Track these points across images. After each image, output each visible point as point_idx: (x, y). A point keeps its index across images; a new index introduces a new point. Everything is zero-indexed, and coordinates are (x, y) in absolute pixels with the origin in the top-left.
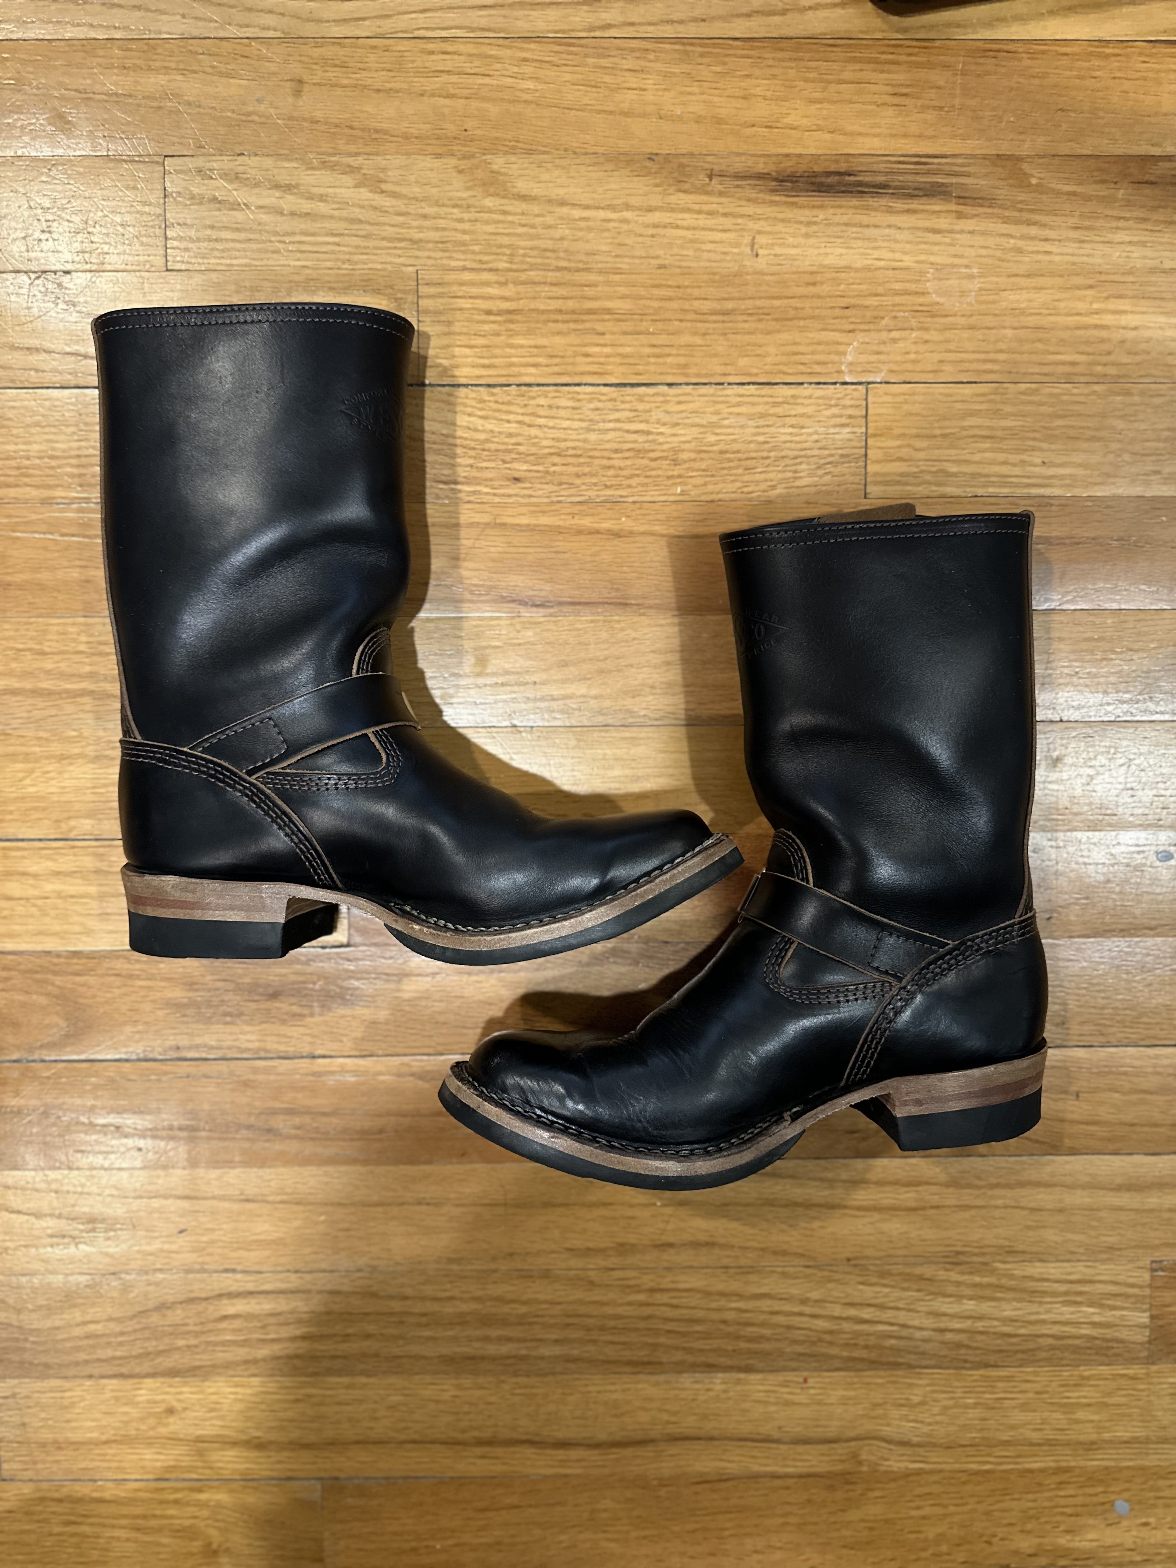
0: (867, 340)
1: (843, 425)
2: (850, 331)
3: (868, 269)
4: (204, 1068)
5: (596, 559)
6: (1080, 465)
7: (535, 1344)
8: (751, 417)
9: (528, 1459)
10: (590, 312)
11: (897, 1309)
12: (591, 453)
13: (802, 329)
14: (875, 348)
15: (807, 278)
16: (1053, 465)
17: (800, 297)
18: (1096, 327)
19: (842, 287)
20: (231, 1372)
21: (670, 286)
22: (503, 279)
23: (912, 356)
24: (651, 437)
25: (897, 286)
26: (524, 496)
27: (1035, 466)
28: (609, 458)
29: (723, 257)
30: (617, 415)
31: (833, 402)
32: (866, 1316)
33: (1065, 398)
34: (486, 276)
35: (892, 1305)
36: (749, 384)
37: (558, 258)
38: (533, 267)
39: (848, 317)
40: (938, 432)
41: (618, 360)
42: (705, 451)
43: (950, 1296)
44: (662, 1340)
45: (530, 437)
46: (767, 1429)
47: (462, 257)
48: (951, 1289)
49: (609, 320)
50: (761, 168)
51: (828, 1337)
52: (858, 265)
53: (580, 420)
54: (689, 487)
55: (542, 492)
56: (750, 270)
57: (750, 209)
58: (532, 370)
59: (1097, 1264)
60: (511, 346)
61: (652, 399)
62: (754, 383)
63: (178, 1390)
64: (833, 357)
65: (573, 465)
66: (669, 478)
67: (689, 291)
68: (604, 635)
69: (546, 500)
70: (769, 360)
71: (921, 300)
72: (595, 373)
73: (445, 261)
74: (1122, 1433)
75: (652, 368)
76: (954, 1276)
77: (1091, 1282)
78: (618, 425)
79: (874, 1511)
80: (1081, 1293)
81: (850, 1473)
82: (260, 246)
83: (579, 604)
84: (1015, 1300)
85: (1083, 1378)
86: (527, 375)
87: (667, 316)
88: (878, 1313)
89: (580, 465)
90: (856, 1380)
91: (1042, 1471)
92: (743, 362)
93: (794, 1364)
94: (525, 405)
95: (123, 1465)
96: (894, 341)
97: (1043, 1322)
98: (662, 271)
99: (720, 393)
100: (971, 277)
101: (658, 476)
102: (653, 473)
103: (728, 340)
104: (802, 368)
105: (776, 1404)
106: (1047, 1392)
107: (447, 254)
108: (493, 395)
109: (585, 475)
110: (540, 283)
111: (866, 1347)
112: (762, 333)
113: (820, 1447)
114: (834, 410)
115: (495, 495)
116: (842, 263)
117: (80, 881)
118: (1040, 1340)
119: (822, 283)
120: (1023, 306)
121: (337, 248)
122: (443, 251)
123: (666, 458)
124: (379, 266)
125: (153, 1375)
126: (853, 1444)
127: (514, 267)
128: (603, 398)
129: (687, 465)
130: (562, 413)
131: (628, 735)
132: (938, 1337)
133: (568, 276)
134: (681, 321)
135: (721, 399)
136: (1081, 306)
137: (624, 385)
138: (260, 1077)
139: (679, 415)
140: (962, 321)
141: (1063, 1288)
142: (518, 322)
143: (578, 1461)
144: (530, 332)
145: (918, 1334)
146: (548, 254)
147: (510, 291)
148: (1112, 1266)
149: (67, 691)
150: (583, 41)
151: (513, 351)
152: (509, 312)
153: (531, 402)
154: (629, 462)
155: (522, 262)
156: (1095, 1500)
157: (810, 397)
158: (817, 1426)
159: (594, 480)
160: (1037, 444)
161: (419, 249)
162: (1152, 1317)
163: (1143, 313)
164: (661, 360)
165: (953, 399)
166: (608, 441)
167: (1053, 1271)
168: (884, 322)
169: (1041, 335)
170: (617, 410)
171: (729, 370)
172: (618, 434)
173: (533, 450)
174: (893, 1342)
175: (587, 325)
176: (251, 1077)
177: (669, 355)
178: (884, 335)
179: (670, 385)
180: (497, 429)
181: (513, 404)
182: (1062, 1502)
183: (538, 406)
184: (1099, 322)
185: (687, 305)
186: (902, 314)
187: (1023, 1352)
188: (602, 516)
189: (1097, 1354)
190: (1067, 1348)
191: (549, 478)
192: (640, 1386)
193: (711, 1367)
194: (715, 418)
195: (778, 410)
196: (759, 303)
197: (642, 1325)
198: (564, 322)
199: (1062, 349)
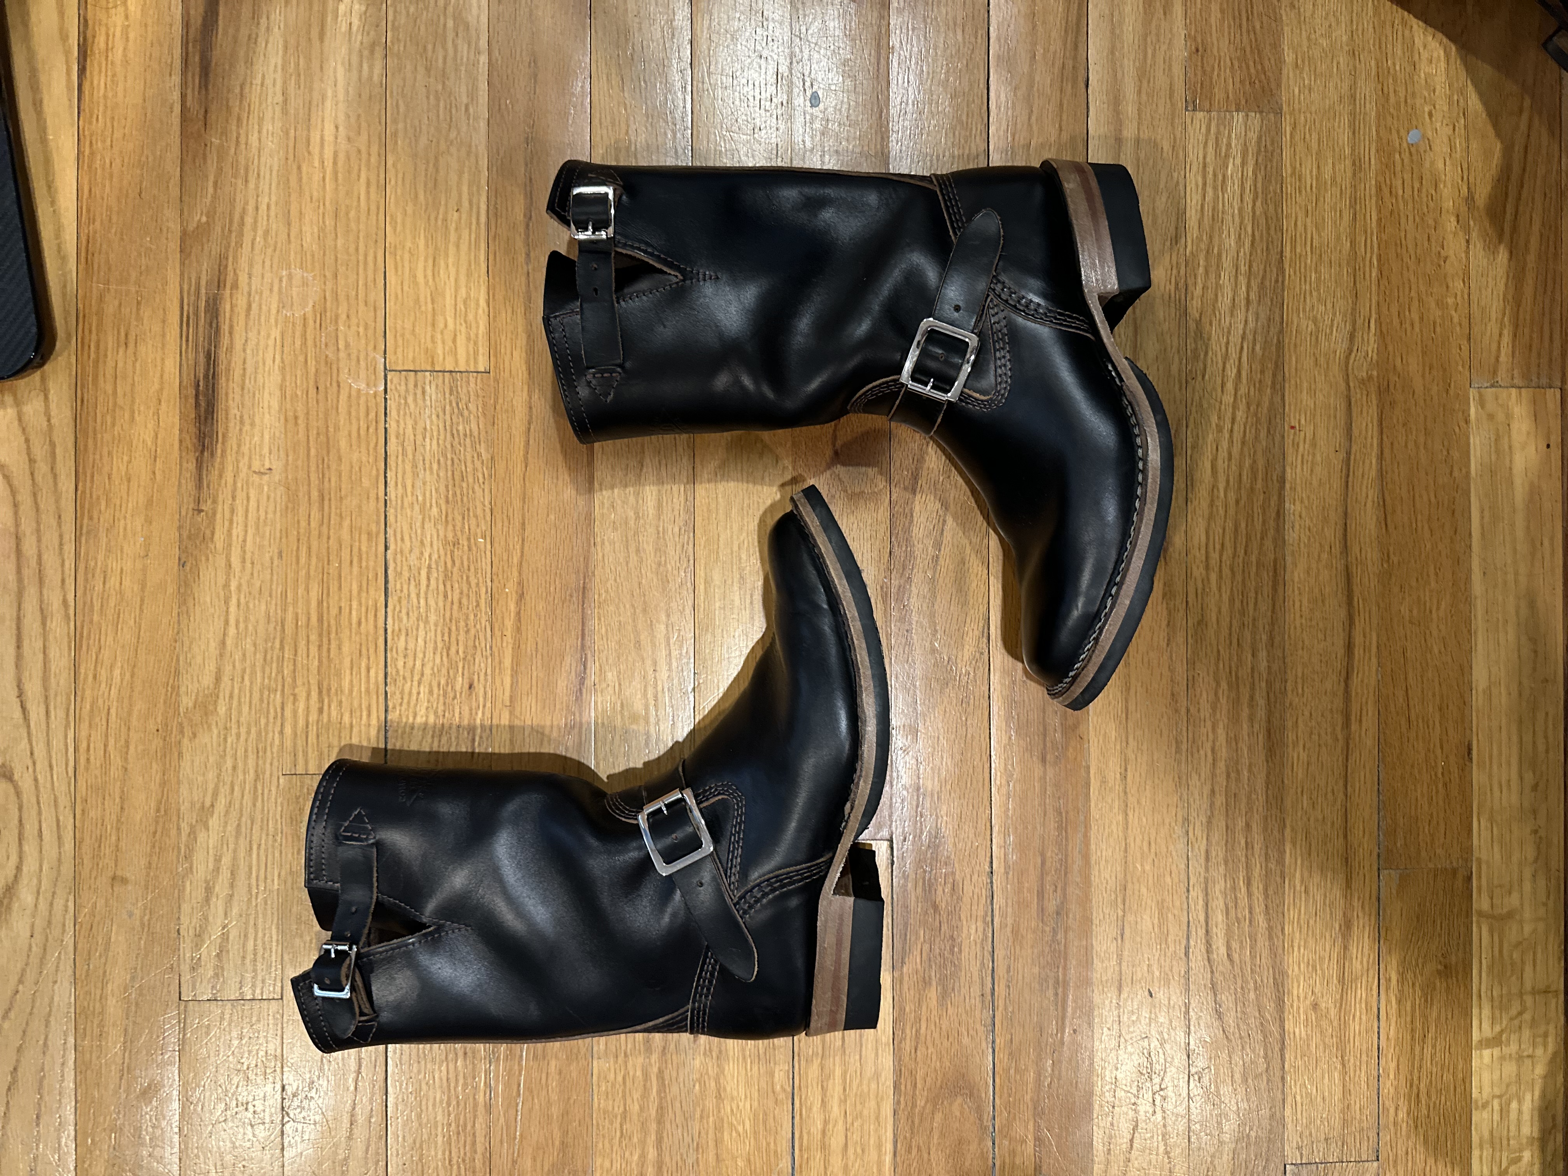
0: (346, 371)
1: (424, 392)
2: (339, 386)
3: (283, 369)
4: (1001, 971)
5: (542, 614)
6: (460, 177)
7: (1256, 675)
8: (415, 475)
9: (1362, 681)
10: (320, 620)
11: (1228, 343)
12: (448, 620)
13: (337, 428)
14: (354, 363)
15: (290, 425)
16: (459, 202)
17: (308, 430)
18: (335, 163)
19: (299, 393)
20: (1280, 951)
21: (298, 548)
22: (292, 698)
23: (361, 330)
24: (434, 566)
25: (298, 343)
26: (486, 680)
27: (460, 218)
28: (452, 603)
29: (272, 500)
30: (413, 596)
31: (403, 401)
32: (1235, 371)
33: (399, 191)
34: (288, 713)
35: (1224, 349)
36: (385, 477)
37: (272, 648)
38: (280, 671)
39: (326, 388)
40: (430, 306)
41: (364, 595)
42: (447, 516)
43: (1216, 295)
44: (1254, 559)
45: (433, 674)
46: (1337, 461)
47: (271, 735)
48: (1210, 295)
49: (328, 603)
50: (192, 466)
51: (1253, 408)
52: (279, 379)
53: (417, 629)
54: (479, 531)
55: (481, 663)
56: (284, 475)
57: (229, 476)
58: (372, 672)
59: (1188, 160)
60: (351, 691)
61: (399, 564)
62: (385, 473)
63: (1295, 998)
64: (363, 400)
65: (457, 635)
66: (470, 549)
67: (302, 531)
68: (612, 608)
69: (490, 660)
70: (364, 459)
71: (311, 322)
72: (376, 616)
73: (275, 750)
74: (1344, 137)
75: (371, 563)
76: (1198, 291)
77: (1205, 166)
78: (422, 595)
79: (1414, 365)
80: (1215, 175)
81: (1379, 387)
82: (260, 916)
83: (583, 630)
84: (1220, 236)
85: (1293, 173)
86: (376, 677)
87: (324, 552)
88: (1232, 361)
89: (457, 629)
90: (1293, 382)
91: (1379, 212)
92: (366, 482)
93: (1278, 438)
94: (404, 678)
95: (1364, 1048)
96: (347, 346)
97: (1241, 210)
98: (284, 555)
99: (394, 503)
100: (290, 277)
101: (468, 559)
102: (466, 563)
103: (346, 496)
104: (371, 430)
105: (1314, 455)
106: (1306, 206)
107: (268, 748)
108: (394, 708)
109: (467, 625)
110: (295, 665)
111: (1262, 372)
112: (340, 465)
113: (1354, 415)
114: (410, 400)
115: (484, 706)
116: (278, 393)
117: (831, 1081)
118: (1258, 213)
119: (295, 411)
120: (316, 230)
121: (263, 846)
122: (265, 752)
123: (452, 552)
124: (279, 808)
125: (1282, 1021)
126: (1352, 385)
127: (280, 687)
128: (398, 609)
129: (459, 533)
130: (411, 646)
131: (702, 587)
132: (1253, 307)
133: (289, 640)
134: (329, 538)
135: (399, 502)
136: (317, 177)
137: (386, 589)
138: (1010, 921)
139: (414, 540)
140: (329, 286)
141: (1210, 191)
142: (329, 685)
143: (1365, 637)
144: (339, 674)
145: (1251, 325)
146: (269, 657)
147: (301, 692)
148: (1190, 146)
149: (659, 1092)
150: (78, 624)
151: (355, 689)
152: (320, 692)
153: (401, 673)
154: (456, 586)
155: (276, 680)
156: (1406, 161)
157: (398, 422)
158: (1335, 417)
159: (472, 617)
160: (441, 216)
161: (264, 773)
162: (1237, 110)
163: (323, 121)
164: (364, 556)
165: (399, 292)
166: (437, 604)
167: (1194, 202)
168: (330, 355)
169: (342, 214)
170: (409, 595)
171: (373, 495)
172: (430, 595)
173: (444, 671)
174: (1258, 347)
175: (333, 622)
176: (1009, 929)
177: (360, 549)
178: (342, 355)
179: (386, 548)
180: (426, 704)
181: (403, 690)
182: (1408, 191)
183: (404, 667)
184: (331, 161)
185: (315, 533)
186: (323, 339)
187: (1268, 229)
188: (504, 609)
189: (1271, 161)
190: (1265, 190)
191: (469, 657)
192: (1296, 579)
193: (1280, 514)
194: (417, 508)
195: (410, 450)
196: (313, 468)
197: (1239, 578)
198: (329, 644)
199: (356, 194)
